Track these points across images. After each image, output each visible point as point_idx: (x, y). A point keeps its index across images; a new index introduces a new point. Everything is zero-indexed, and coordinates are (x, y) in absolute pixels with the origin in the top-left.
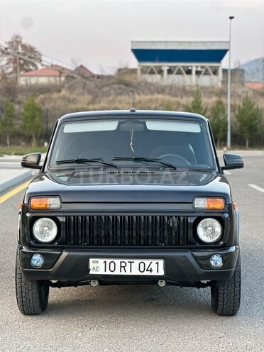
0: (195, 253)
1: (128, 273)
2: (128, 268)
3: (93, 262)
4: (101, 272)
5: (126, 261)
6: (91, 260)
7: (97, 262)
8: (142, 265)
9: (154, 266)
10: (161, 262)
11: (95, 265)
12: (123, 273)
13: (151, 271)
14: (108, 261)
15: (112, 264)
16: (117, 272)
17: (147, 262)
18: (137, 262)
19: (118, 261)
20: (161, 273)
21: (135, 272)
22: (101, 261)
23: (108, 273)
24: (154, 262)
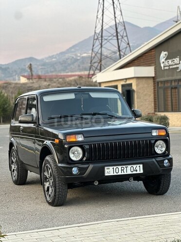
0: (157, 160)
1: (125, 173)
2: (125, 170)
3: (107, 169)
4: (112, 174)
5: (124, 166)
6: (106, 168)
7: (109, 169)
8: (132, 168)
9: (138, 168)
10: (141, 166)
11: (108, 170)
12: (123, 173)
13: (137, 171)
14: (115, 167)
15: (117, 169)
16: (120, 173)
17: (134, 166)
18: (129, 167)
19: (120, 167)
20: (142, 171)
21: (129, 172)
22: (111, 168)
23: (115, 174)
24: (138, 166)
